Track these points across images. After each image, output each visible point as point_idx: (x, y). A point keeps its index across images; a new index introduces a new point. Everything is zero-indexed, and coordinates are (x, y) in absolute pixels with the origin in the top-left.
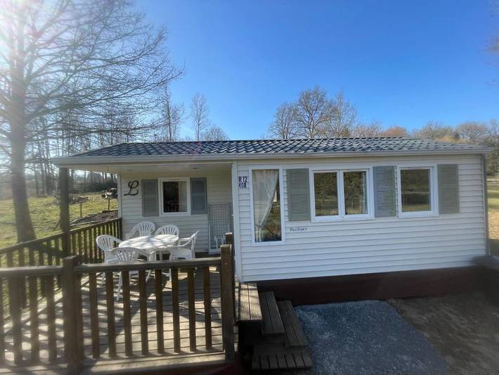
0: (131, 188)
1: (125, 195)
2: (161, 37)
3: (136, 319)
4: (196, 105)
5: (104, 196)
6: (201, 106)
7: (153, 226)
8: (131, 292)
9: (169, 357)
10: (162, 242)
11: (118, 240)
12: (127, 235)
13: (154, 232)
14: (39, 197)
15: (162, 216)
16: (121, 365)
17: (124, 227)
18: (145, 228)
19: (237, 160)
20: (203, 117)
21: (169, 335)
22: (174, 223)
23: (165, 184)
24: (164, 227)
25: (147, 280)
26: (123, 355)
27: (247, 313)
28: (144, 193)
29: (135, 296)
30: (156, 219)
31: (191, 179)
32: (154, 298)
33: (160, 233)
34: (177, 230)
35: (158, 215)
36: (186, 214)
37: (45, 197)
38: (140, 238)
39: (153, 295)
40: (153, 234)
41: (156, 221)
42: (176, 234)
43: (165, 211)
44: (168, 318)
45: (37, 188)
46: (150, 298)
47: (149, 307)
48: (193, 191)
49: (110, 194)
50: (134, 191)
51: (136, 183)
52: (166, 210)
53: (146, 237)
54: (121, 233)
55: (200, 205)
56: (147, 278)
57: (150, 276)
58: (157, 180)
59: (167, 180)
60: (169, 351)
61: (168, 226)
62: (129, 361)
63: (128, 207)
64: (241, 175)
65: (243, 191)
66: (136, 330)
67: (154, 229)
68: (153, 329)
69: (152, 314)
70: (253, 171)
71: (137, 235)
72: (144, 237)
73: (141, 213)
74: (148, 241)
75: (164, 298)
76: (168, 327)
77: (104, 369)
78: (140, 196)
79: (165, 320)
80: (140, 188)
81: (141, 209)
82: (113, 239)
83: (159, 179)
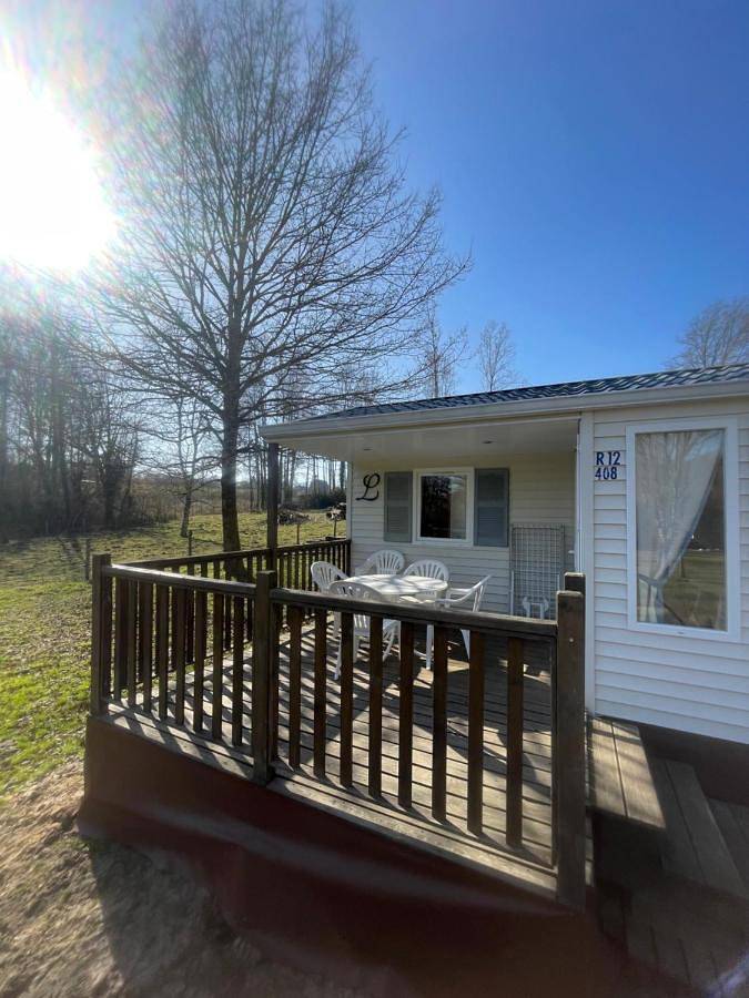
0: (368, 487)
1: (358, 499)
2: (428, 214)
3: (361, 721)
4: (489, 345)
5: (329, 515)
6: (498, 346)
7: (401, 560)
8: (356, 671)
9: (421, 824)
10: (416, 587)
11: (342, 575)
12: (357, 569)
13: (403, 570)
14: (253, 512)
15: (419, 543)
16: (332, 798)
17: (354, 556)
18: (386, 563)
19: (594, 411)
20: (502, 367)
21: (422, 776)
22: (439, 558)
23: (425, 481)
24: (421, 563)
25: (384, 657)
26: (336, 781)
27: (617, 795)
28: (388, 497)
29: (362, 680)
30: (406, 548)
31: (476, 470)
32: (397, 693)
33: (413, 574)
34: (444, 571)
35: (411, 542)
36: (463, 543)
37: (259, 513)
38: (379, 576)
39: (395, 686)
40: (400, 573)
41: (407, 551)
42: (442, 578)
43: (422, 535)
44: (423, 741)
45: (252, 500)
46: (388, 691)
47: (388, 708)
48: (479, 496)
49: (338, 512)
50: (371, 495)
51: (376, 478)
52: (424, 534)
53: (388, 576)
54: (349, 565)
55: (494, 528)
56: (386, 654)
57: (391, 651)
58: (411, 473)
59: (429, 472)
60: (421, 810)
61: (428, 562)
62: (344, 796)
63: (364, 522)
64: (604, 447)
65: (607, 487)
66: (361, 742)
67: (402, 565)
68: (390, 750)
69: (391, 722)
70: (637, 435)
71: (373, 571)
72: (386, 576)
73: (381, 534)
74: (391, 582)
75: (416, 698)
76: (422, 757)
77: (304, 792)
78: (380, 503)
79: (416, 742)
80: (381, 488)
81: (382, 527)
82: (336, 571)
83: (415, 471)
